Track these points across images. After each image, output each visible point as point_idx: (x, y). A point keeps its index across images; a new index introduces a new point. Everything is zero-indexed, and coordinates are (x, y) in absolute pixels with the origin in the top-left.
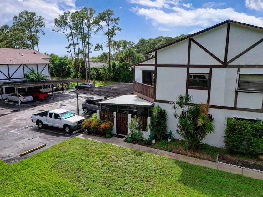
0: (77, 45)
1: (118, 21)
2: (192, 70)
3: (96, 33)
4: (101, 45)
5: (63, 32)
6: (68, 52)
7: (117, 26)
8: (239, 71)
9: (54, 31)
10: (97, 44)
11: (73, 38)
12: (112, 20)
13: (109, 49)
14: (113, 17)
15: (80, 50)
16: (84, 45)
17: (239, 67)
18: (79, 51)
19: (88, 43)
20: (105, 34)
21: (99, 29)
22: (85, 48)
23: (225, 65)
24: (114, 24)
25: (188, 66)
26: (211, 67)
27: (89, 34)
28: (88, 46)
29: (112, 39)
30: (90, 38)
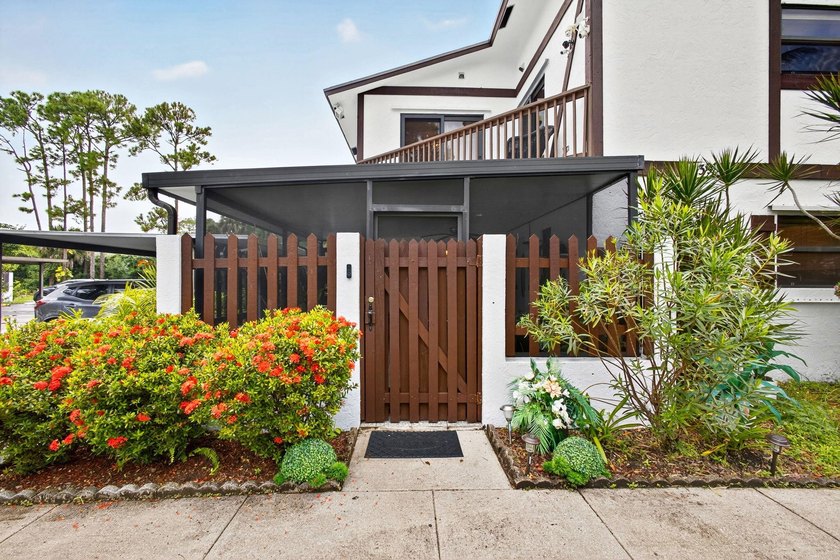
0: (61, 187)
1: (206, 138)
3: (134, 155)
5: (11, 153)
6: (22, 209)
7: (203, 149)
11: (45, 164)
12: (189, 131)
14: (193, 124)
15: (72, 200)
16: (88, 186)
18: (66, 203)
19: (104, 181)
20: (165, 159)
21: (145, 145)
22: (92, 194)
24: (194, 141)
27: (110, 155)
28: (104, 189)
30: (114, 166)
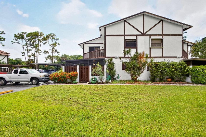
0: (30, 51)
1: (58, 40)
2: (127, 38)
3: (44, 44)
4: (48, 51)
5: (20, 44)
6: (22, 55)
7: (57, 42)
8: (150, 37)
9: (13, 42)
10: (45, 50)
11: (27, 47)
12: (55, 39)
13: (52, 53)
14: (56, 37)
17: (150, 36)
18: (31, 54)
19: (38, 50)
20: (50, 45)
21: (46, 42)
23: (143, 34)
24: (56, 41)
25: (125, 35)
26: (137, 36)
27: (39, 44)
29: (55, 48)
30: (40, 47)
